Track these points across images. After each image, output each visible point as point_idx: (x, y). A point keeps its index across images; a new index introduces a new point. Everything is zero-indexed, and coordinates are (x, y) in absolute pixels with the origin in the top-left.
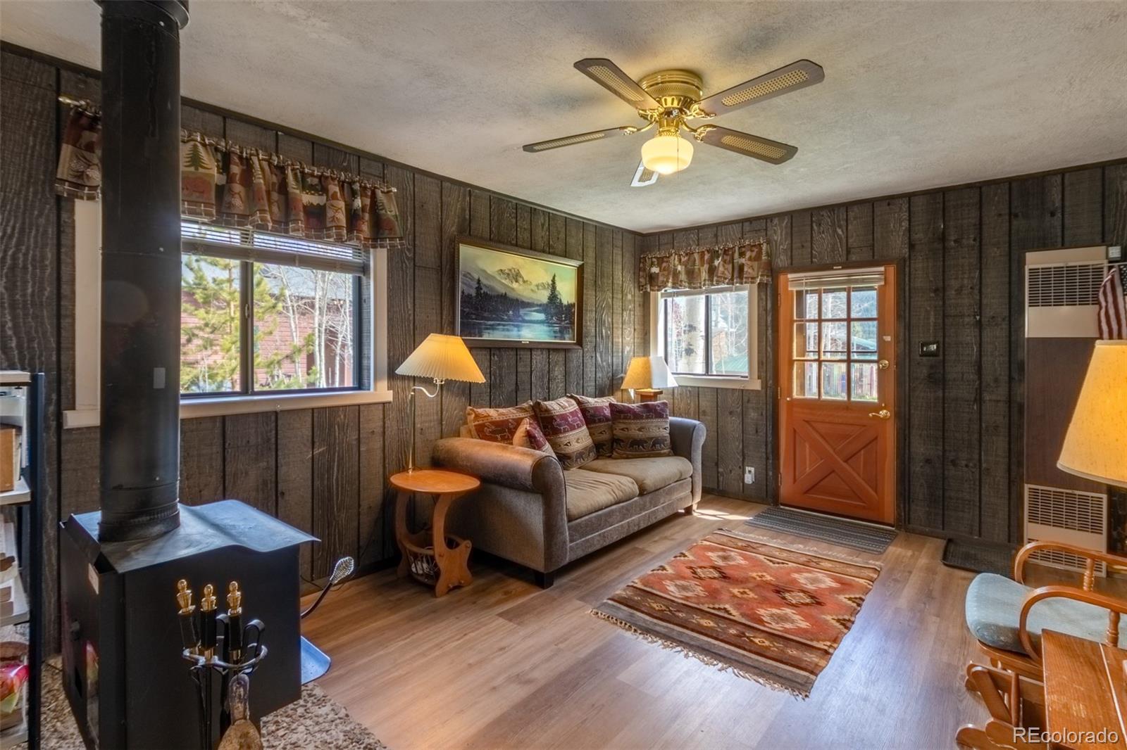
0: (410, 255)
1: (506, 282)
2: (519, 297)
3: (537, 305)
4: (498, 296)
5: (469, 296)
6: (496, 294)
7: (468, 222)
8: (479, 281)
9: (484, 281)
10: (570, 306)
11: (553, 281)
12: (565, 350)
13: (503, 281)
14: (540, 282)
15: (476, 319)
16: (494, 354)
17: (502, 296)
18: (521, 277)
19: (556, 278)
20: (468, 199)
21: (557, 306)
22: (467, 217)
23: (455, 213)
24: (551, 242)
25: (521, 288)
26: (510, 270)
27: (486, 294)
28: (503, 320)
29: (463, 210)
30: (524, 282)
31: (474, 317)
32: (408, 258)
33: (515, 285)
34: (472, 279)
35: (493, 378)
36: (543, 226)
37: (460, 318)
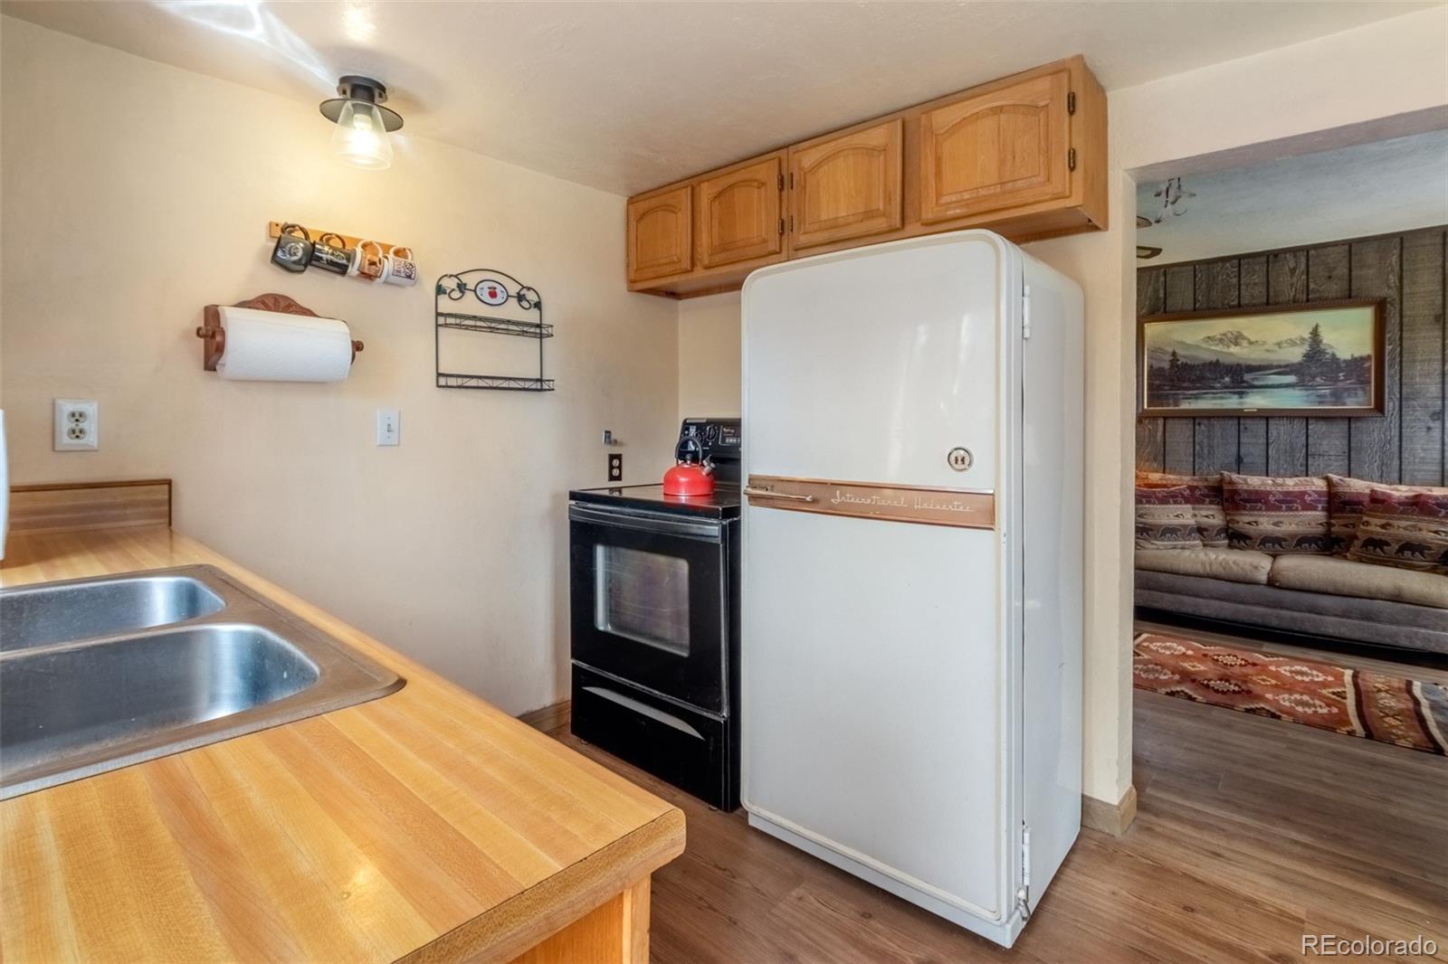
1: (1219, 348)
2: (1240, 362)
3: (1280, 367)
4: (1204, 365)
5: (1161, 370)
6: (1200, 362)
7: (1163, 300)
8: (1174, 354)
9: (1180, 352)
10: (1356, 364)
11: (1315, 333)
12: (1350, 418)
13: (1213, 348)
14: (1285, 338)
15: (1170, 390)
16: (1199, 424)
17: (1211, 363)
18: (1245, 338)
19: (1320, 329)
20: (1162, 279)
21: (1324, 364)
22: (1162, 295)
23: (1146, 296)
24: (1312, 286)
25: (1245, 351)
26: (1224, 335)
27: (1185, 366)
28: (1214, 388)
29: (1156, 291)
30: (1251, 343)
31: (1167, 388)
33: (1234, 349)
34: (1165, 352)
35: (1197, 447)
36: (1293, 271)
37: (1148, 390)
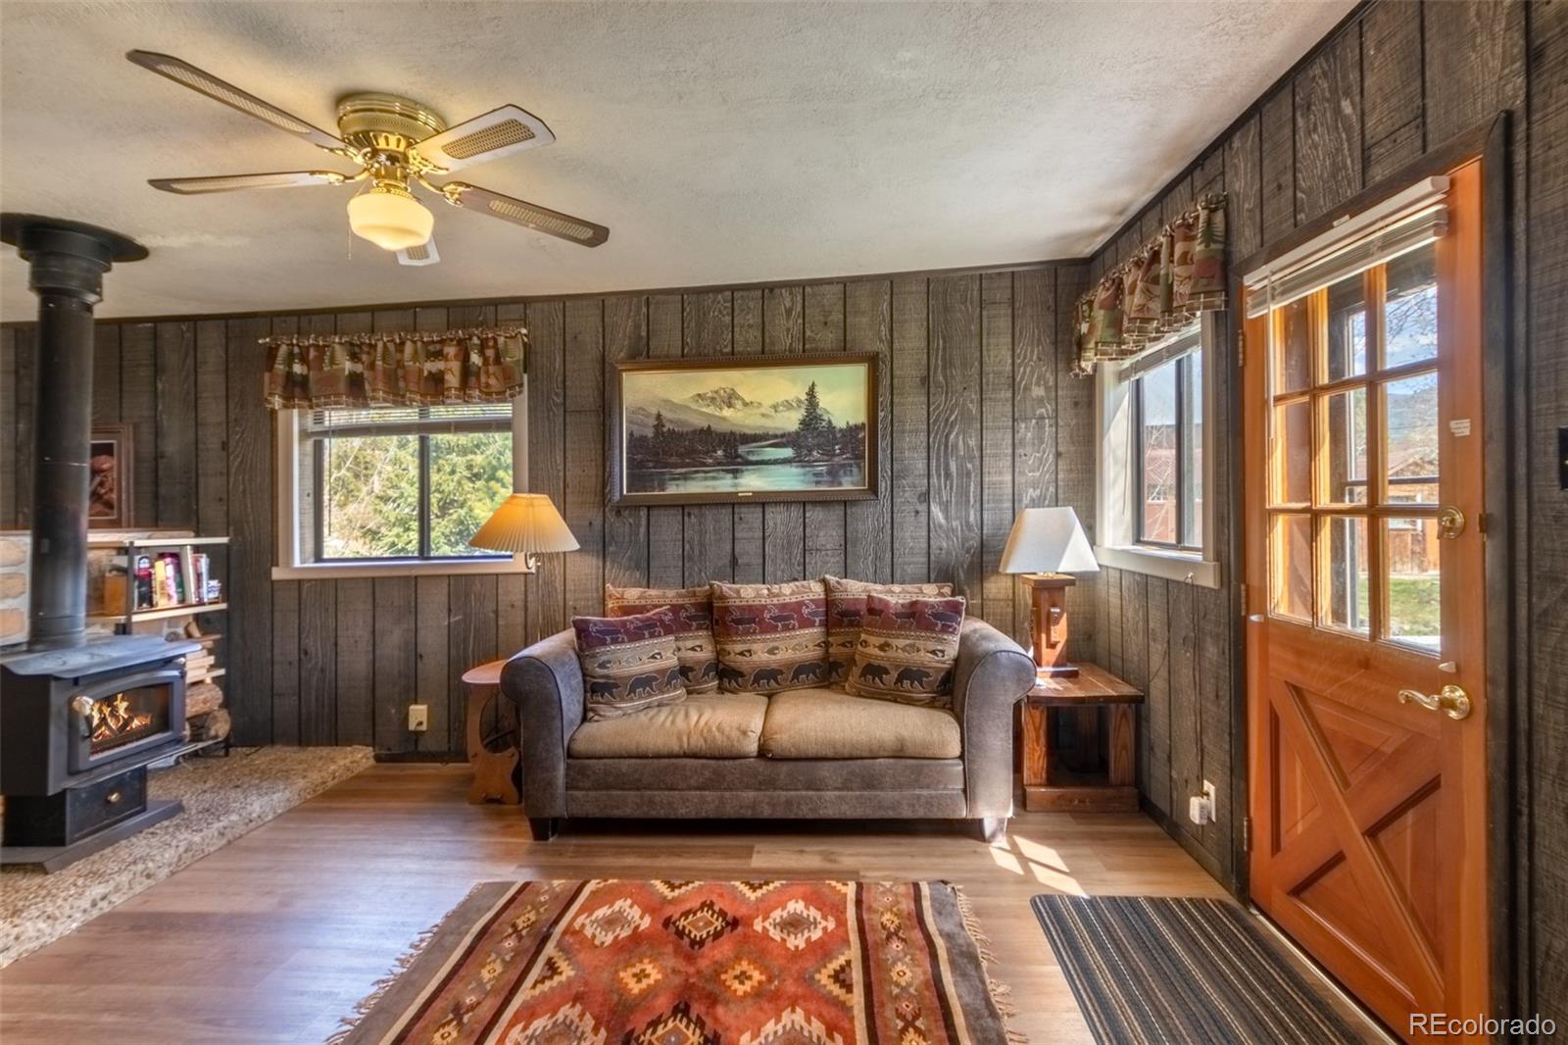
0: (560, 400)
1: (710, 410)
2: (735, 429)
3: (776, 436)
4: (694, 432)
5: (643, 438)
6: (691, 429)
7: (644, 341)
8: (659, 417)
9: (666, 414)
10: (853, 430)
11: (811, 394)
12: (845, 502)
13: (704, 410)
14: (780, 399)
15: (655, 468)
16: (689, 514)
17: (702, 430)
18: (739, 398)
19: (816, 389)
20: (644, 310)
21: (820, 434)
22: (644, 334)
23: (624, 333)
24: (808, 333)
25: (740, 414)
26: (716, 392)
27: (672, 432)
28: (705, 465)
29: (637, 327)
30: (746, 404)
31: (651, 465)
32: (556, 405)
33: (727, 413)
34: (648, 415)
35: (687, 546)
36: (789, 312)
37: (628, 468)
